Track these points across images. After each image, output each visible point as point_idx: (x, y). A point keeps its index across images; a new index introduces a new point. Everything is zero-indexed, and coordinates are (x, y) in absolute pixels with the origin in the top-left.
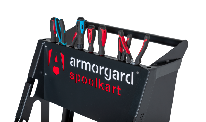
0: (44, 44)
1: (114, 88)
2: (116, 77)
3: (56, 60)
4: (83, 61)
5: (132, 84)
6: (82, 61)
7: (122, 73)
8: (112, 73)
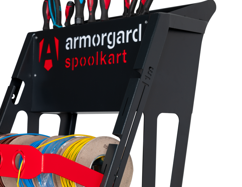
0: (34, 36)
1: (118, 56)
2: (121, 40)
3: (49, 51)
4: (82, 37)
5: (140, 40)
6: (80, 37)
7: (128, 31)
8: (117, 37)
